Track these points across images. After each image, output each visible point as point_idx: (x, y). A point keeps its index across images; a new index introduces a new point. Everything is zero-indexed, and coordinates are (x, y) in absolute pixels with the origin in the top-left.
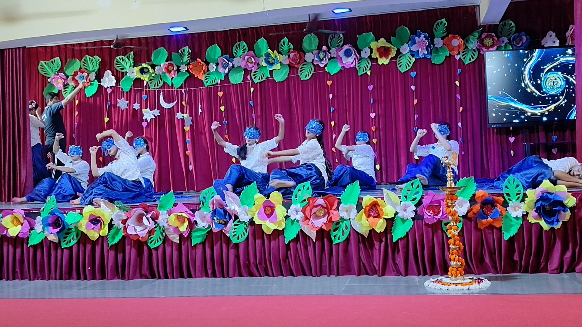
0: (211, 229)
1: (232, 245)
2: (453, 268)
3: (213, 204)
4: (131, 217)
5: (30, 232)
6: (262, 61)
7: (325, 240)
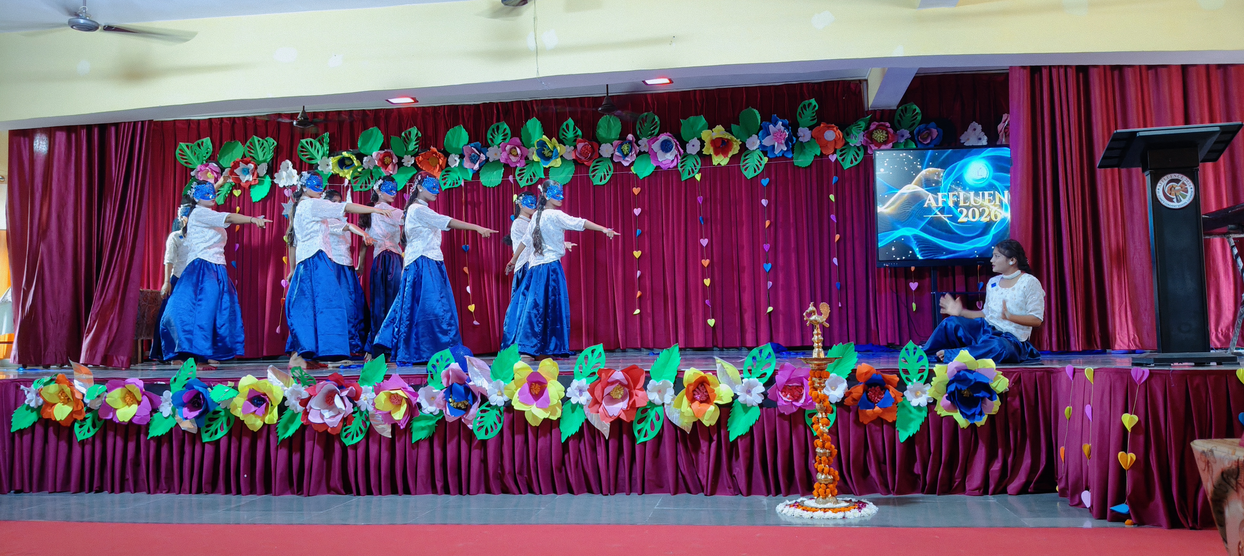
0: (444, 417)
1: (476, 443)
2: (821, 484)
3: (448, 377)
4: (315, 395)
5: (151, 416)
6: (533, 153)
7: (625, 436)
